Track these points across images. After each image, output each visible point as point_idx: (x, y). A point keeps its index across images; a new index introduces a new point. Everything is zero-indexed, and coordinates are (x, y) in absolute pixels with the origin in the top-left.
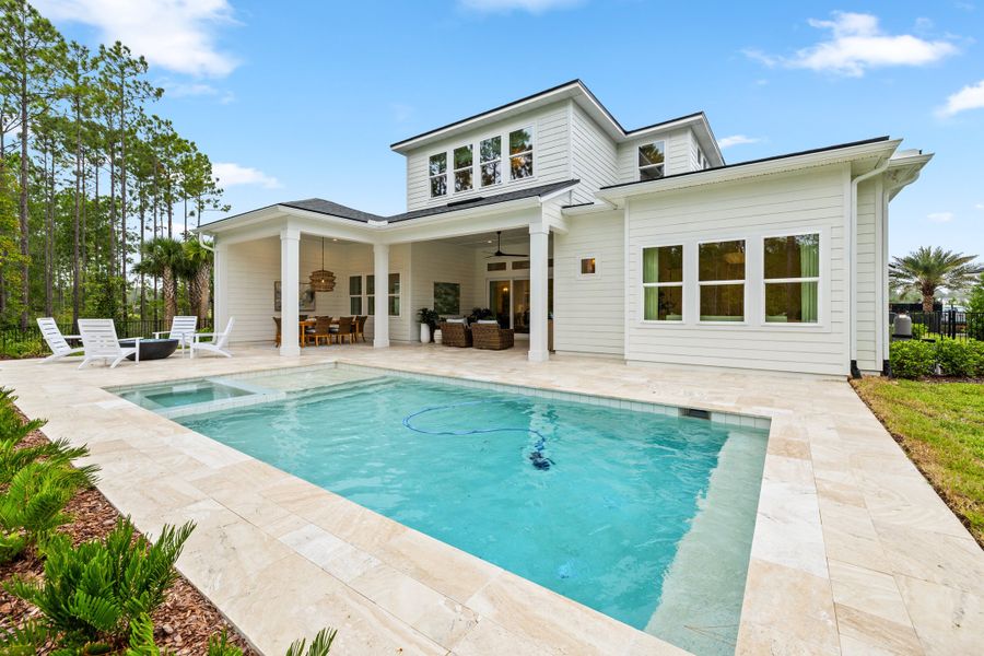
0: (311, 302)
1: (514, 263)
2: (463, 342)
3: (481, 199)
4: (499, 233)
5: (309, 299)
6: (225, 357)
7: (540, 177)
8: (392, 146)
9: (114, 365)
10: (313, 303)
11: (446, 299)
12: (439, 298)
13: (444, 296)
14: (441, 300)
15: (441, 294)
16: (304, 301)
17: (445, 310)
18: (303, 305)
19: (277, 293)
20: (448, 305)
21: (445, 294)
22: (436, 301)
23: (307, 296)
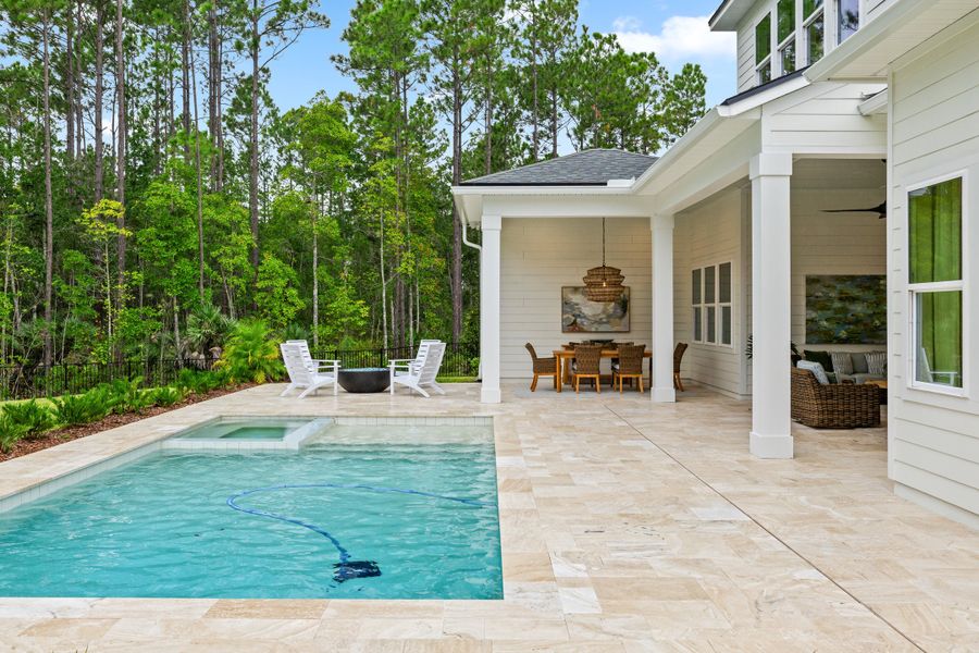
0: (622, 317)
5: (620, 313)
8: (710, 23)
9: (306, 392)
10: (625, 320)
11: (844, 310)
12: (823, 308)
13: (837, 305)
14: (829, 313)
15: (830, 299)
16: (609, 316)
17: (843, 334)
18: (607, 323)
19: (565, 303)
20: (850, 324)
21: (841, 299)
22: (814, 315)
23: (615, 309)
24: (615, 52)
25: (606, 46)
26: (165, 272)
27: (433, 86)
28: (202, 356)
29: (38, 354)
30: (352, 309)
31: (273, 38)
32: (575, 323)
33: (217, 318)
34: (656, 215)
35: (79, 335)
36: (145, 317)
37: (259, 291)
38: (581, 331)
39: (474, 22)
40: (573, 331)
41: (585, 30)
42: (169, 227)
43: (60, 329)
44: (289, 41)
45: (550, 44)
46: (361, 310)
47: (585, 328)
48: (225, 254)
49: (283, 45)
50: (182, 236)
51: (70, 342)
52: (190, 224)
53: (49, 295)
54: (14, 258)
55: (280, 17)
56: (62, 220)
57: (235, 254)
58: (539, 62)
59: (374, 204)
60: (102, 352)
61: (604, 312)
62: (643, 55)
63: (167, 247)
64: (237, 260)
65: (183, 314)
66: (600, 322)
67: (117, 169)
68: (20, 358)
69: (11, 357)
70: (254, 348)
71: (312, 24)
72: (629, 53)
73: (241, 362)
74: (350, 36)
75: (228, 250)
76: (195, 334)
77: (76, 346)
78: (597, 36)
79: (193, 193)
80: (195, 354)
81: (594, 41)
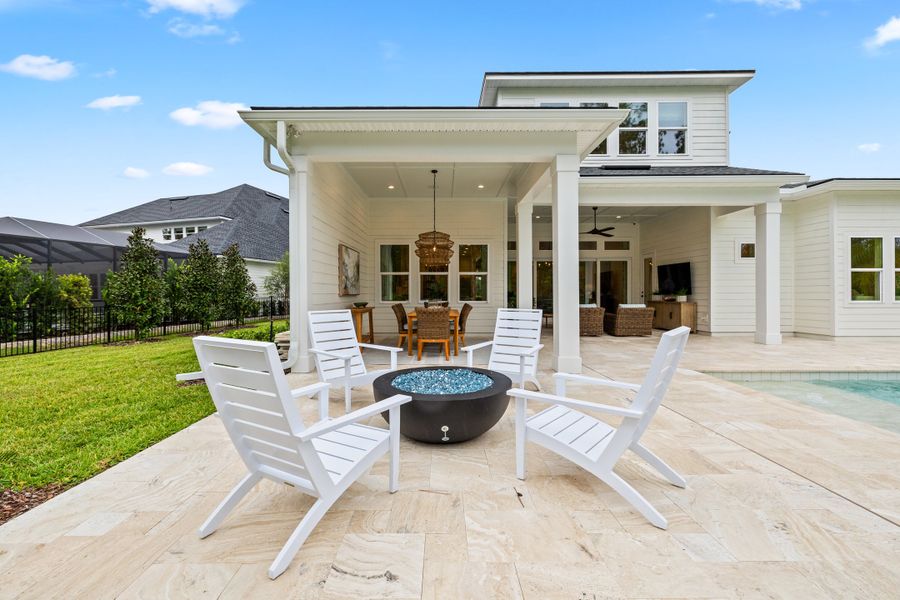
1: (606, 243)
3: (647, 168)
4: (595, 208)
7: (693, 157)
19: (343, 262)
32: (346, 285)
38: (348, 294)
40: (345, 294)
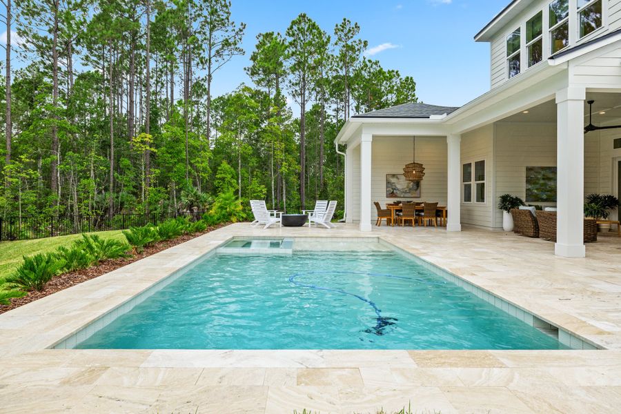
0: (416, 190)
2: (531, 232)
5: (415, 187)
6: (326, 228)
8: (475, 38)
9: (267, 226)
10: (418, 191)
11: (545, 185)
12: (535, 183)
13: (542, 182)
14: (538, 186)
15: (538, 179)
16: (410, 189)
17: (544, 197)
18: (409, 193)
19: (388, 183)
20: (548, 191)
21: (543, 179)
22: (530, 187)
23: (413, 185)
24: (378, 69)
25: (374, 66)
26: (169, 170)
27: (289, 85)
28: (188, 211)
29: (106, 210)
30: (259, 189)
31: (218, 58)
32: (393, 193)
33: (196, 193)
34: (451, 134)
35: (127, 201)
36: (159, 191)
37: (218, 179)
38: (396, 197)
39: (315, 52)
40: (391, 197)
41: (364, 59)
42: (172, 148)
43: (117, 197)
44: (226, 60)
45: (346, 65)
46: (263, 190)
47: (398, 195)
48: (198, 162)
49: (223, 62)
50: (180, 152)
51: (122, 204)
52: (182, 146)
53: (112, 181)
54: (95, 162)
55: (222, 48)
56: (118, 145)
57: (202, 162)
58: (341, 74)
59: (270, 138)
60: (140, 208)
61: (407, 187)
62: (393, 71)
63: (171, 157)
64: (204, 165)
65: (179, 191)
66: (406, 192)
67: (144, 121)
68: (98, 212)
69: (94, 211)
70: (230, 204)
71: (237, 53)
72: (385, 70)
73: (224, 212)
74: (254, 58)
75: (199, 159)
76: (185, 200)
77: (125, 206)
78: (370, 61)
79: (184, 131)
80: (185, 210)
81: (368, 63)
